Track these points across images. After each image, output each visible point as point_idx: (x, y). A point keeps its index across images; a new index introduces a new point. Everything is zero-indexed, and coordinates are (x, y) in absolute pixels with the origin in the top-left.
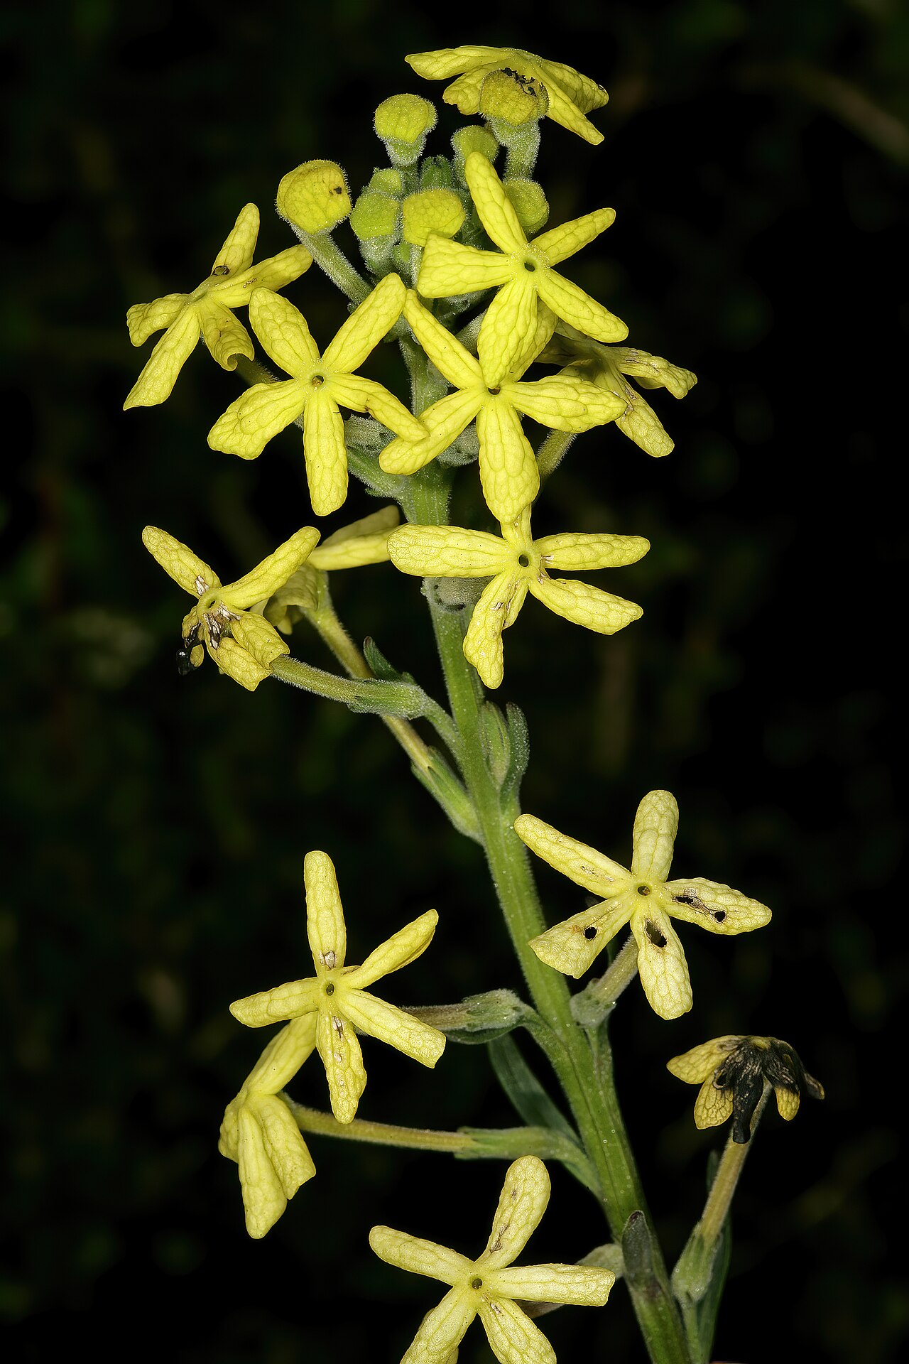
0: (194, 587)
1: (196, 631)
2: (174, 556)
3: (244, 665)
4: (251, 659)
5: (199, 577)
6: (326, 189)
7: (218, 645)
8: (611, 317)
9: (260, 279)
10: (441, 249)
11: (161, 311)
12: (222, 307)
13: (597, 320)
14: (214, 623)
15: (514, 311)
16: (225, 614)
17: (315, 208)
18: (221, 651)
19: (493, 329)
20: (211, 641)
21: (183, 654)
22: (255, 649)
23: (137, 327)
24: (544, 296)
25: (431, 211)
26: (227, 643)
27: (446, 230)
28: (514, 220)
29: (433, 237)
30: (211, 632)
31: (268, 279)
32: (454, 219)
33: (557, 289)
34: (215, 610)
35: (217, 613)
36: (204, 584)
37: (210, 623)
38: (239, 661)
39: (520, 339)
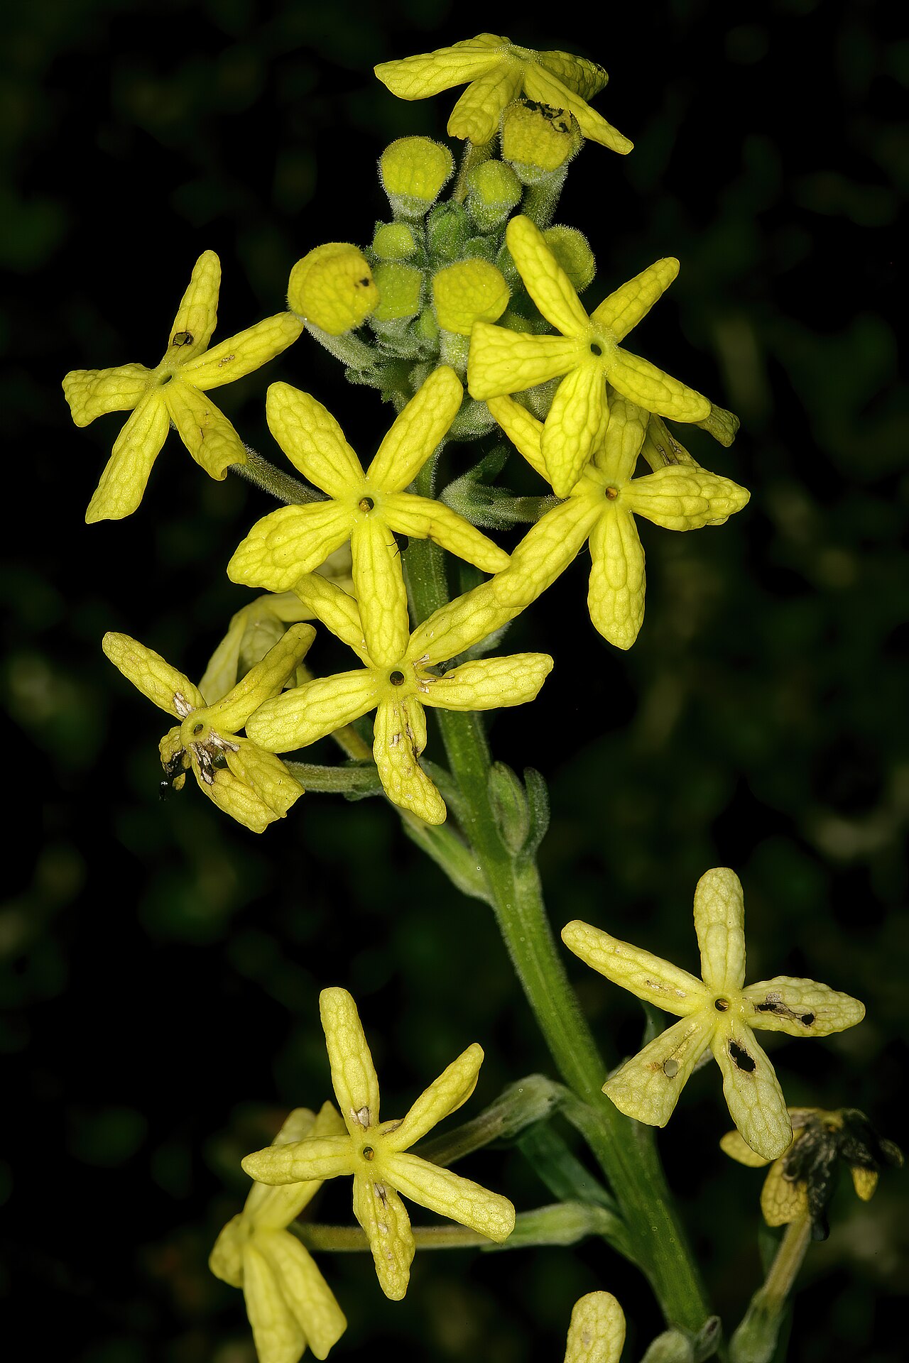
0: (173, 706)
1: (180, 758)
2: (144, 669)
3: (248, 805)
4: (255, 797)
5: (177, 694)
6: (351, 282)
7: (213, 780)
8: (691, 393)
9: (239, 356)
10: (492, 341)
11: (113, 390)
12: (194, 390)
13: (677, 401)
14: (204, 753)
15: (583, 407)
16: (217, 742)
17: (338, 305)
18: (218, 788)
19: (560, 429)
20: (202, 775)
21: (165, 783)
22: (263, 791)
23: (82, 405)
24: (614, 382)
25: (471, 292)
26: (222, 776)
27: (490, 314)
28: (572, 295)
29: (479, 326)
30: (201, 764)
31: (249, 356)
32: (496, 298)
33: (630, 372)
34: (204, 738)
35: (207, 742)
36: (184, 702)
37: (200, 753)
38: (242, 800)
39: (593, 437)
